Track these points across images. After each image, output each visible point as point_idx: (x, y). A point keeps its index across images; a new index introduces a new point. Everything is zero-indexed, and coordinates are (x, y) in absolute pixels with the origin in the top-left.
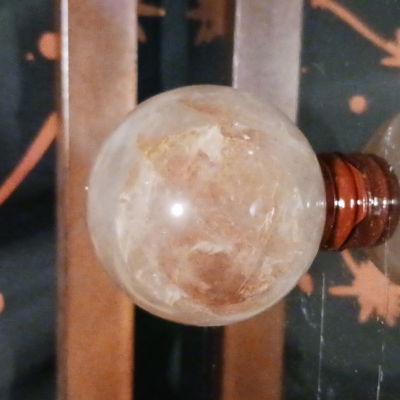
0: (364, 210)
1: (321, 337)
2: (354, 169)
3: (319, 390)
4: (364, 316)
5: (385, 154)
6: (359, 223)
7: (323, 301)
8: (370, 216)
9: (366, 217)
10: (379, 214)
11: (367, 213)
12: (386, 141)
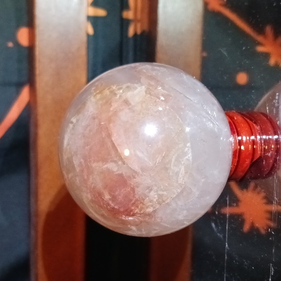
1: (226, 244)
2: (250, 122)
9: (260, 157)
10: (269, 155)
11: (261, 154)
12: (274, 103)
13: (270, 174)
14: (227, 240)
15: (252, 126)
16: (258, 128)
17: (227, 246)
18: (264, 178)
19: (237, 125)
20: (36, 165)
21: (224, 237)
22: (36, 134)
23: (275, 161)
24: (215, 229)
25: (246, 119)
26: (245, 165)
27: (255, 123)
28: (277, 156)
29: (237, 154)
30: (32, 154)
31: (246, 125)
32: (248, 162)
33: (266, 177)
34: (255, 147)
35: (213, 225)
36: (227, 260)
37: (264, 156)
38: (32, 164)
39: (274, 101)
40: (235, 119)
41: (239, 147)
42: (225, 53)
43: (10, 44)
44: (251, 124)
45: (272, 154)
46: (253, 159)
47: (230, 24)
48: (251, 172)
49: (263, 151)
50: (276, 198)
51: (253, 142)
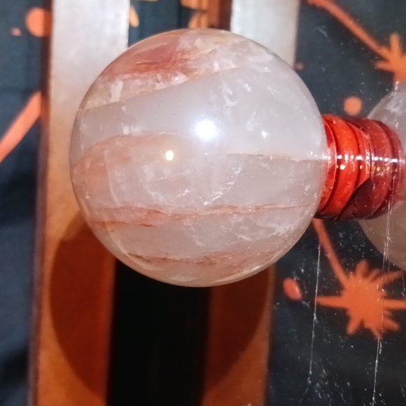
0: (367, 172)
1: (315, 315)
2: (356, 129)
3: (311, 372)
4: (352, 328)
6: (362, 185)
7: (318, 276)
8: (372, 179)
9: (369, 180)
10: (382, 175)
11: (370, 175)
14: (315, 309)
15: (358, 135)
16: (367, 137)
17: (315, 318)
19: (336, 131)
25: (351, 125)
26: (345, 191)
27: (363, 130)
29: (334, 174)
31: (349, 132)
32: (350, 185)
34: (361, 167)
36: (315, 339)
37: (374, 178)
40: (334, 122)
41: (334, 166)
42: (324, 33)
43: (17, 32)
44: (357, 132)
45: (385, 174)
46: (357, 183)
49: (373, 173)
50: (388, 238)
51: (360, 163)
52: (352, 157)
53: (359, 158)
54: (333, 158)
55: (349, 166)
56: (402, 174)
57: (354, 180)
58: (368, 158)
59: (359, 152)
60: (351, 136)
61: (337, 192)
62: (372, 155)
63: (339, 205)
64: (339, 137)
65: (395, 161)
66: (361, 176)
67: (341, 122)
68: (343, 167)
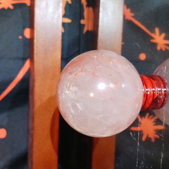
5: (163, 76)
9: (157, 97)
10: (161, 97)
12: (164, 72)
13: (161, 107)
14: (138, 141)
17: (138, 144)
18: (158, 109)
19: (145, 81)
20: (33, 102)
21: (137, 139)
22: (33, 86)
23: (164, 100)
24: (132, 136)
25: (150, 78)
26: (150, 101)
27: (154, 80)
28: (165, 98)
29: (146, 95)
30: (30, 97)
31: (149, 81)
32: (151, 99)
33: (160, 108)
34: (154, 93)
35: (131, 133)
36: (138, 151)
37: (159, 97)
38: (31, 102)
39: (164, 70)
40: (144, 78)
41: (146, 93)
42: (138, 46)
43: (20, 37)
44: (152, 81)
45: (163, 97)
46: (153, 98)
47: (141, 31)
48: (152, 105)
49: (158, 94)
50: (164, 119)
51: (154, 91)
52: (151, 89)
53: (154, 89)
54: (145, 90)
55: (150, 92)
56: (168, 94)
57: (152, 97)
58: (156, 89)
59: (153, 87)
60: (150, 82)
61: (147, 102)
62: (158, 88)
63: (147, 106)
64: (146, 83)
65: (165, 89)
66: (155, 95)
67: (146, 77)
68: (148, 93)
